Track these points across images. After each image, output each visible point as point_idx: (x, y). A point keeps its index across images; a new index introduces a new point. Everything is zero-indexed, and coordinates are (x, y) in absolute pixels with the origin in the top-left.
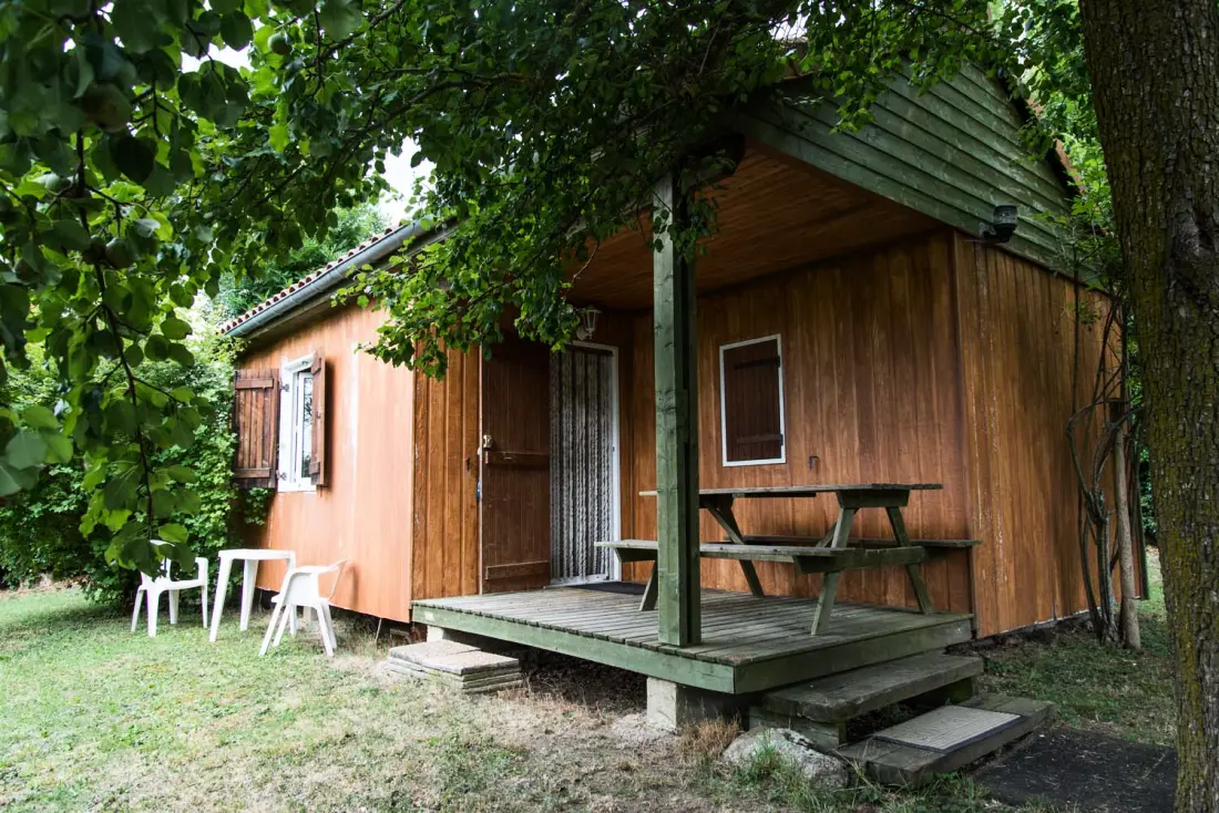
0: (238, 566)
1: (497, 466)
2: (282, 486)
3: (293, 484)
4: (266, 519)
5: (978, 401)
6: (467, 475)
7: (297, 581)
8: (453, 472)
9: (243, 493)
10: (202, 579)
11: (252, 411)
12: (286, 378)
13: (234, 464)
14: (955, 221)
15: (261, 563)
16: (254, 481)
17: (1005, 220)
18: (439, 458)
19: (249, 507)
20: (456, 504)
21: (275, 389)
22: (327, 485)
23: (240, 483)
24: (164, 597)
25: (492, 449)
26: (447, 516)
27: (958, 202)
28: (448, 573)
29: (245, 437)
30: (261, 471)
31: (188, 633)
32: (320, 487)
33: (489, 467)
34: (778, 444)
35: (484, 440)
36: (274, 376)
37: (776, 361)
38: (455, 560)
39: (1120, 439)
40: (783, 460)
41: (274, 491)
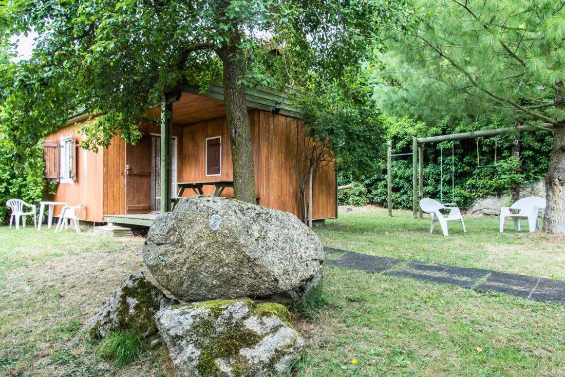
0: (47, 207)
1: (131, 175)
2: (62, 181)
3: (66, 179)
4: (56, 192)
5: (266, 159)
6: (122, 177)
7: (67, 211)
8: (117, 177)
9: (48, 183)
10: (34, 212)
11: (50, 156)
12: (62, 143)
13: (44, 174)
14: (260, 107)
15: (55, 207)
16: (51, 179)
17: (278, 107)
18: (112, 172)
19: (50, 188)
20: (118, 187)
21: (58, 147)
22: (77, 181)
23: (47, 181)
24: (21, 217)
25: (130, 170)
26: (115, 190)
27: (262, 102)
28: (115, 208)
29: (48, 164)
30: (54, 176)
31: (30, 229)
32: (75, 181)
33: (129, 175)
34: (219, 170)
35: (127, 167)
36: (58, 142)
37: (219, 144)
38: (118, 204)
39: (312, 170)
40: (220, 175)
41: (59, 183)
